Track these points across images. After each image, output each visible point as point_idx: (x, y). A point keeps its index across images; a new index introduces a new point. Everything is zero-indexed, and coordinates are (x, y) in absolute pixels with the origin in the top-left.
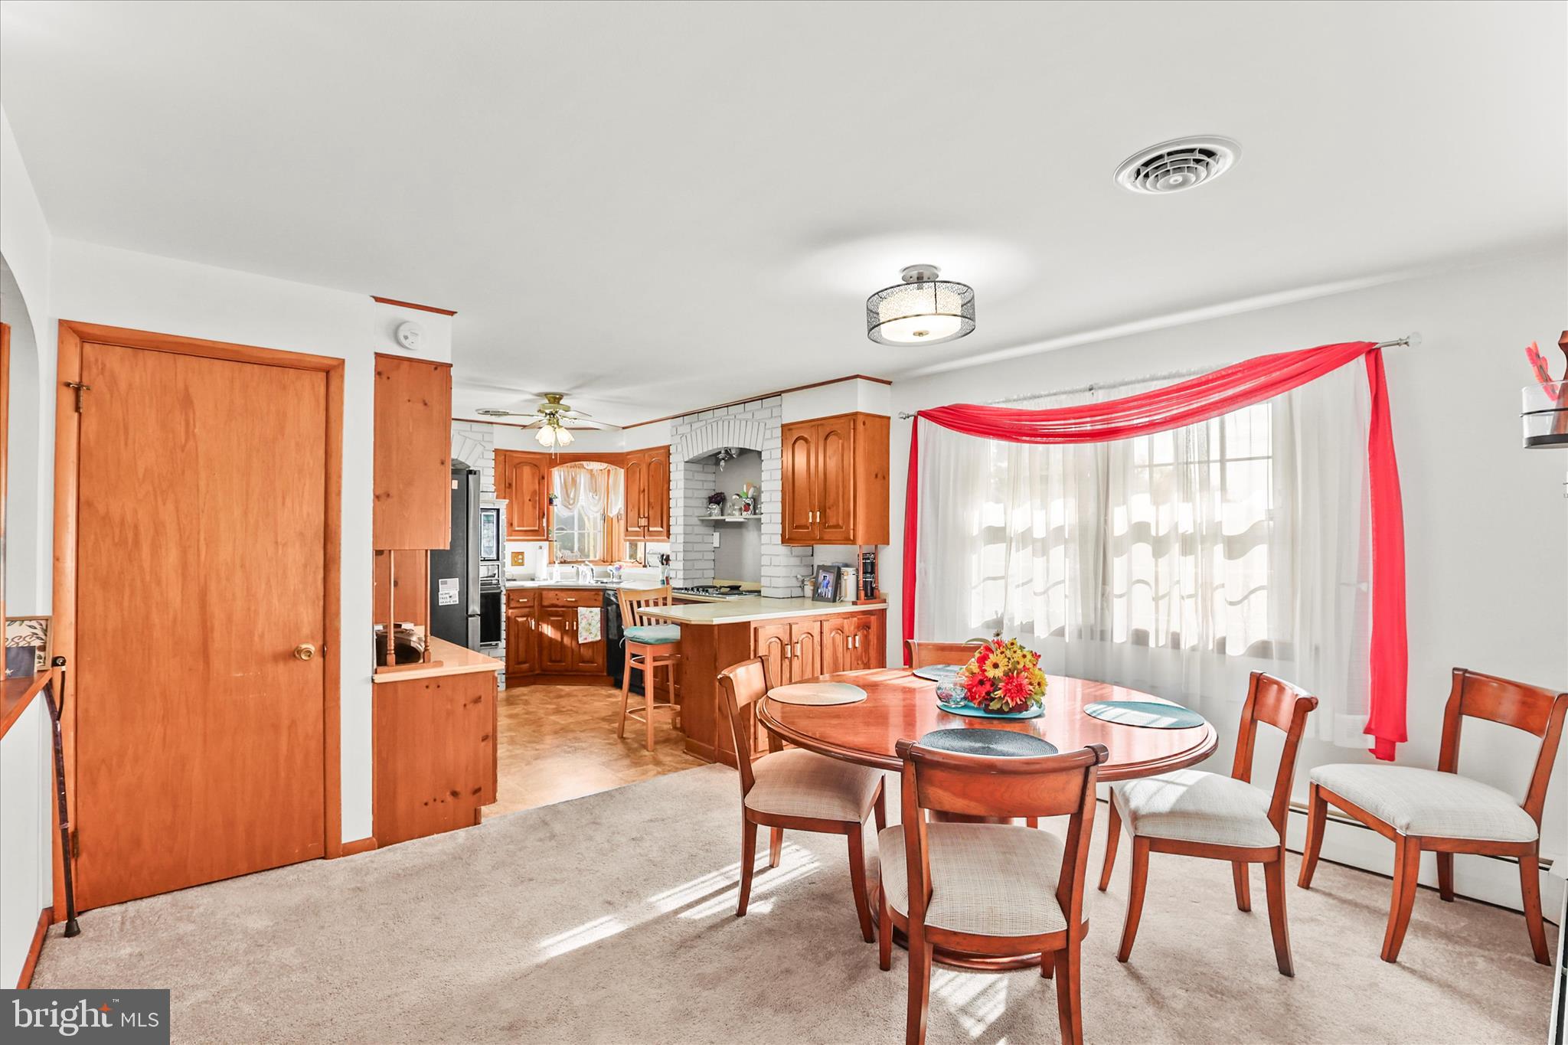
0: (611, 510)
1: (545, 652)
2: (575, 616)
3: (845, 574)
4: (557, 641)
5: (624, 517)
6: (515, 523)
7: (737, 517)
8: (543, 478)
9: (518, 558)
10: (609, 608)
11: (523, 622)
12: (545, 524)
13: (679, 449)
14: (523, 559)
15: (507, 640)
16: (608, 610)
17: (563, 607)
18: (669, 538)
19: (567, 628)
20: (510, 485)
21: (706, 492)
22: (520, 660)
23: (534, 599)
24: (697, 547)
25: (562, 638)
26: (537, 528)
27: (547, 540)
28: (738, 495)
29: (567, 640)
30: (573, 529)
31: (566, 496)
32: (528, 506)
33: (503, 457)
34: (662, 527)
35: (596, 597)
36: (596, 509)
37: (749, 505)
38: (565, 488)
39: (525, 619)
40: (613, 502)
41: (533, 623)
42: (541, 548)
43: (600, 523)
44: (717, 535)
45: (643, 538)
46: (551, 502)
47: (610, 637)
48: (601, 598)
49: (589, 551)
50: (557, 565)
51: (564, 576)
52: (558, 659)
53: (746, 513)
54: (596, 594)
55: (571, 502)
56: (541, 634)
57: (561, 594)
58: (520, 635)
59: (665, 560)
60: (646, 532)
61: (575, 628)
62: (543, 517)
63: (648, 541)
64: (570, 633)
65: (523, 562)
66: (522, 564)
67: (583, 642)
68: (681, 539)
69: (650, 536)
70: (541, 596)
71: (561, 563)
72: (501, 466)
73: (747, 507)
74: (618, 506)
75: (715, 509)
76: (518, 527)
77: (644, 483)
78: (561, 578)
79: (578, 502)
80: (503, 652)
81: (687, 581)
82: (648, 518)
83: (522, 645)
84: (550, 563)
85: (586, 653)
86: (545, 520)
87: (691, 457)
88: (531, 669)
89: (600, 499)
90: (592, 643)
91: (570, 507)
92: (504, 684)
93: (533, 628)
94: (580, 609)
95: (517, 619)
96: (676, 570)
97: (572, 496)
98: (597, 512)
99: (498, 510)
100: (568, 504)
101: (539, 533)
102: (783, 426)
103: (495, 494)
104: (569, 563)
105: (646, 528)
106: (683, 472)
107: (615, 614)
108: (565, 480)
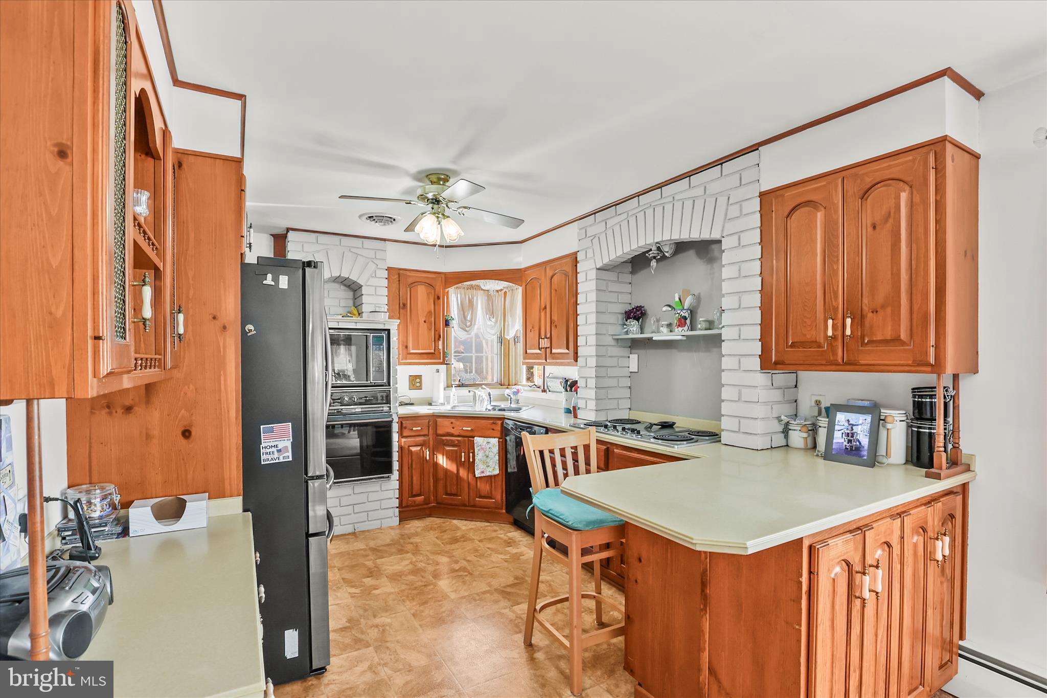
0: (508, 332)
1: (441, 485)
2: (471, 446)
3: (889, 419)
4: (452, 472)
5: (522, 339)
6: (410, 345)
7: (664, 335)
8: (439, 298)
9: (415, 382)
10: (508, 438)
11: (417, 453)
12: (440, 347)
13: (590, 254)
14: (420, 382)
15: (401, 471)
16: (506, 440)
17: (459, 436)
18: (576, 361)
19: (463, 460)
20: (404, 305)
21: (622, 306)
22: (414, 493)
23: (429, 427)
24: (612, 372)
25: (458, 470)
26: (433, 351)
27: (443, 363)
28: (669, 306)
29: (463, 473)
30: (471, 353)
31: (463, 319)
32: (423, 327)
33: (397, 276)
34: (568, 348)
35: (493, 426)
36: (493, 332)
37: (685, 318)
38: (462, 309)
39: (419, 448)
40: (510, 323)
41: (428, 453)
42: (438, 371)
43: (496, 345)
44: (634, 358)
45: (544, 361)
46: (447, 323)
47: (509, 470)
48: (499, 428)
49: (487, 373)
50: (454, 389)
51: (462, 401)
52: (454, 491)
53: (680, 329)
54: (493, 423)
55: (468, 324)
56: (436, 465)
57: (457, 423)
58: (414, 466)
59: (571, 386)
60: (548, 355)
61: (471, 460)
62: (439, 339)
63: (550, 364)
64: (467, 464)
65: (421, 386)
66: (420, 388)
67: (480, 476)
68: (592, 362)
69: (553, 359)
70: (436, 423)
71: (459, 386)
72: (395, 285)
73: (682, 321)
74: (515, 327)
75: (634, 326)
76: (413, 350)
77: (545, 300)
78: (458, 403)
79: (475, 324)
80: (396, 485)
81: (600, 413)
82: (551, 338)
83: (416, 479)
84: (448, 387)
85: (484, 487)
86: (440, 343)
87: (606, 261)
88: (427, 502)
89: (496, 321)
90: (490, 477)
91: (467, 329)
92: (398, 518)
93: (428, 458)
94: (478, 440)
95: (411, 448)
96: (586, 400)
97: (469, 318)
98: (494, 335)
99: (389, 331)
100: (466, 325)
101: (437, 356)
102: (762, 195)
103: (388, 314)
104: (467, 386)
105: (548, 350)
106: (594, 282)
107: (514, 444)
108: (461, 302)
